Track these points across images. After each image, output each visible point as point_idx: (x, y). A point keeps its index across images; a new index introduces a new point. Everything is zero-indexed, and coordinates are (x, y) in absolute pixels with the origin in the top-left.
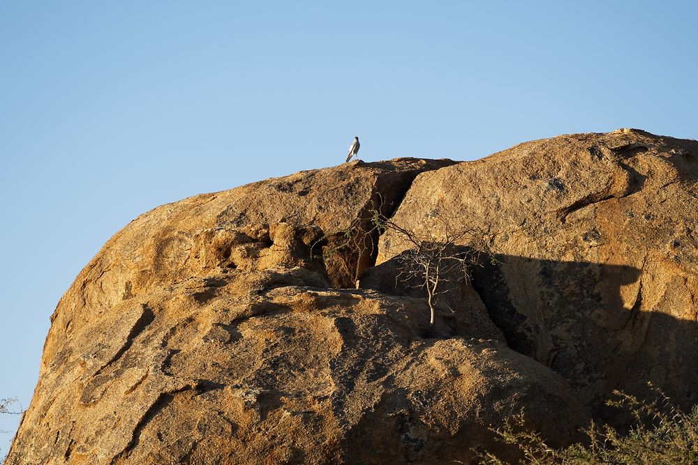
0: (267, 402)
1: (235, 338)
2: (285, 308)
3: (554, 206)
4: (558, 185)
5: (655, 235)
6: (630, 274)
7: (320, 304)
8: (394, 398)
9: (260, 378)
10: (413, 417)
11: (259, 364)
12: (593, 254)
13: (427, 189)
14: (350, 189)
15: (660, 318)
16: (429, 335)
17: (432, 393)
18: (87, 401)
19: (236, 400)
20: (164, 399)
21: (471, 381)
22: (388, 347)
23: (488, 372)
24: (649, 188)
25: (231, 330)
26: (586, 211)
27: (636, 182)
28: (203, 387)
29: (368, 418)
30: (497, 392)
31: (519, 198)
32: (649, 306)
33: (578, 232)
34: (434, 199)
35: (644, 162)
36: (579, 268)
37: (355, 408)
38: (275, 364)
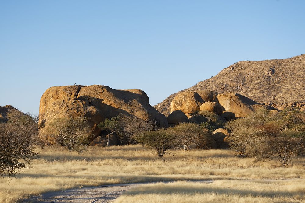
0: (78, 111)
1: (73, 104)
2: (77, 102)
3: (96, 93)
4: (96, 91)
5: (106, 97)
6: (103, 100)
7: (80, 102)
8: (89, 112)
9: (76, 109)
10: (90, 113)
11: (76, 107)
12: (100, 98)
13: (83, 89)
14: (75, 88)
15: (106, 104)
16: (90, 106)
17: (92, 111)
18: (60, 109)
19: (75, 111)
20: (68, 110)
21: (95, 111)
22: (87, 107)
23: (96, 110)
24: (105, 92)
25: (72, 104)
26: (99, 93)
27: (103, 91)
28: (72, 109)
29: (87, 113)
30: (97, 112)
31: (93, 92)
32: (105, 103)
33: (98, 95)
34: (84, 90)
35: (104, 89)
36: (98, 99)
37: (86, 112)
38: (77, 107)
